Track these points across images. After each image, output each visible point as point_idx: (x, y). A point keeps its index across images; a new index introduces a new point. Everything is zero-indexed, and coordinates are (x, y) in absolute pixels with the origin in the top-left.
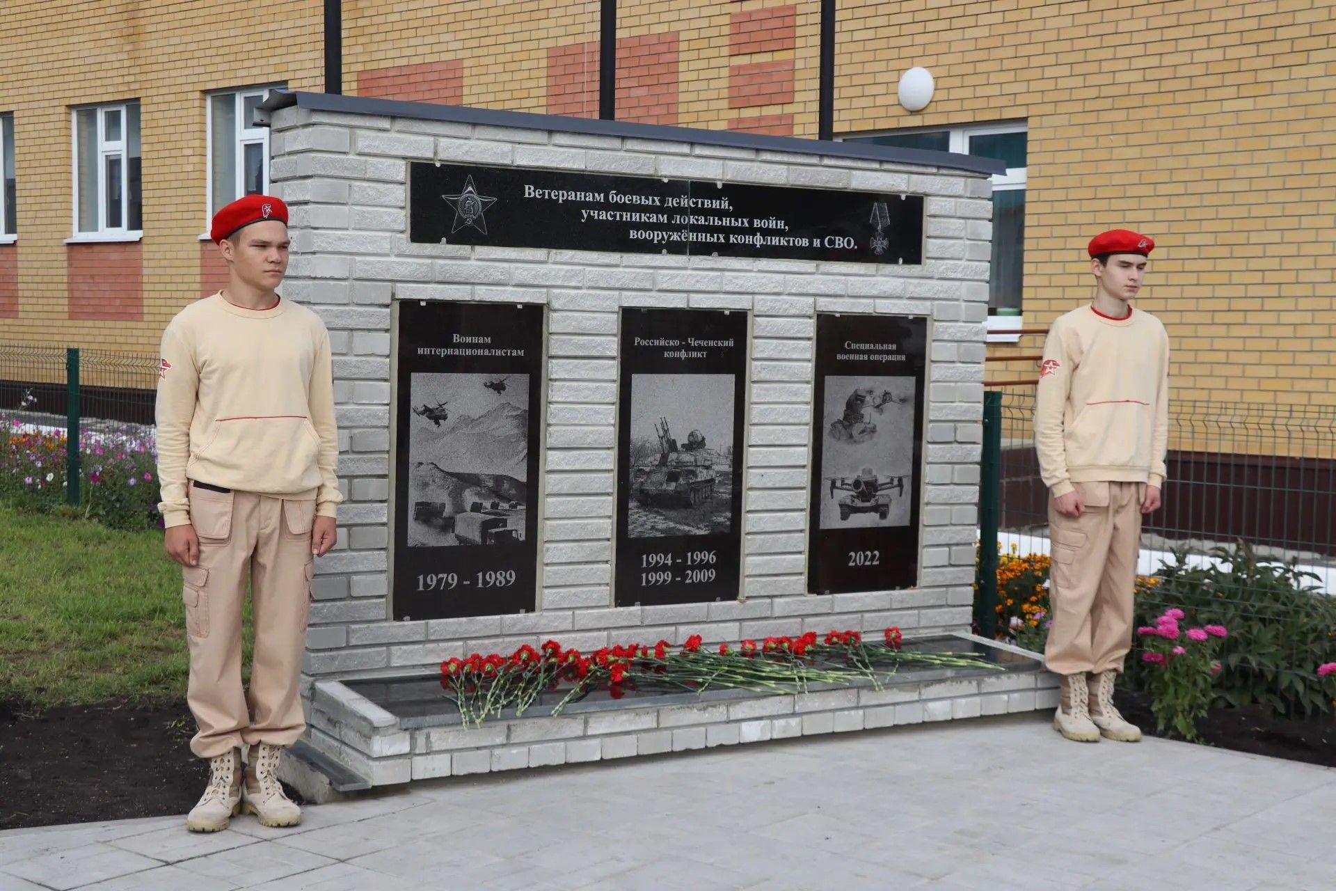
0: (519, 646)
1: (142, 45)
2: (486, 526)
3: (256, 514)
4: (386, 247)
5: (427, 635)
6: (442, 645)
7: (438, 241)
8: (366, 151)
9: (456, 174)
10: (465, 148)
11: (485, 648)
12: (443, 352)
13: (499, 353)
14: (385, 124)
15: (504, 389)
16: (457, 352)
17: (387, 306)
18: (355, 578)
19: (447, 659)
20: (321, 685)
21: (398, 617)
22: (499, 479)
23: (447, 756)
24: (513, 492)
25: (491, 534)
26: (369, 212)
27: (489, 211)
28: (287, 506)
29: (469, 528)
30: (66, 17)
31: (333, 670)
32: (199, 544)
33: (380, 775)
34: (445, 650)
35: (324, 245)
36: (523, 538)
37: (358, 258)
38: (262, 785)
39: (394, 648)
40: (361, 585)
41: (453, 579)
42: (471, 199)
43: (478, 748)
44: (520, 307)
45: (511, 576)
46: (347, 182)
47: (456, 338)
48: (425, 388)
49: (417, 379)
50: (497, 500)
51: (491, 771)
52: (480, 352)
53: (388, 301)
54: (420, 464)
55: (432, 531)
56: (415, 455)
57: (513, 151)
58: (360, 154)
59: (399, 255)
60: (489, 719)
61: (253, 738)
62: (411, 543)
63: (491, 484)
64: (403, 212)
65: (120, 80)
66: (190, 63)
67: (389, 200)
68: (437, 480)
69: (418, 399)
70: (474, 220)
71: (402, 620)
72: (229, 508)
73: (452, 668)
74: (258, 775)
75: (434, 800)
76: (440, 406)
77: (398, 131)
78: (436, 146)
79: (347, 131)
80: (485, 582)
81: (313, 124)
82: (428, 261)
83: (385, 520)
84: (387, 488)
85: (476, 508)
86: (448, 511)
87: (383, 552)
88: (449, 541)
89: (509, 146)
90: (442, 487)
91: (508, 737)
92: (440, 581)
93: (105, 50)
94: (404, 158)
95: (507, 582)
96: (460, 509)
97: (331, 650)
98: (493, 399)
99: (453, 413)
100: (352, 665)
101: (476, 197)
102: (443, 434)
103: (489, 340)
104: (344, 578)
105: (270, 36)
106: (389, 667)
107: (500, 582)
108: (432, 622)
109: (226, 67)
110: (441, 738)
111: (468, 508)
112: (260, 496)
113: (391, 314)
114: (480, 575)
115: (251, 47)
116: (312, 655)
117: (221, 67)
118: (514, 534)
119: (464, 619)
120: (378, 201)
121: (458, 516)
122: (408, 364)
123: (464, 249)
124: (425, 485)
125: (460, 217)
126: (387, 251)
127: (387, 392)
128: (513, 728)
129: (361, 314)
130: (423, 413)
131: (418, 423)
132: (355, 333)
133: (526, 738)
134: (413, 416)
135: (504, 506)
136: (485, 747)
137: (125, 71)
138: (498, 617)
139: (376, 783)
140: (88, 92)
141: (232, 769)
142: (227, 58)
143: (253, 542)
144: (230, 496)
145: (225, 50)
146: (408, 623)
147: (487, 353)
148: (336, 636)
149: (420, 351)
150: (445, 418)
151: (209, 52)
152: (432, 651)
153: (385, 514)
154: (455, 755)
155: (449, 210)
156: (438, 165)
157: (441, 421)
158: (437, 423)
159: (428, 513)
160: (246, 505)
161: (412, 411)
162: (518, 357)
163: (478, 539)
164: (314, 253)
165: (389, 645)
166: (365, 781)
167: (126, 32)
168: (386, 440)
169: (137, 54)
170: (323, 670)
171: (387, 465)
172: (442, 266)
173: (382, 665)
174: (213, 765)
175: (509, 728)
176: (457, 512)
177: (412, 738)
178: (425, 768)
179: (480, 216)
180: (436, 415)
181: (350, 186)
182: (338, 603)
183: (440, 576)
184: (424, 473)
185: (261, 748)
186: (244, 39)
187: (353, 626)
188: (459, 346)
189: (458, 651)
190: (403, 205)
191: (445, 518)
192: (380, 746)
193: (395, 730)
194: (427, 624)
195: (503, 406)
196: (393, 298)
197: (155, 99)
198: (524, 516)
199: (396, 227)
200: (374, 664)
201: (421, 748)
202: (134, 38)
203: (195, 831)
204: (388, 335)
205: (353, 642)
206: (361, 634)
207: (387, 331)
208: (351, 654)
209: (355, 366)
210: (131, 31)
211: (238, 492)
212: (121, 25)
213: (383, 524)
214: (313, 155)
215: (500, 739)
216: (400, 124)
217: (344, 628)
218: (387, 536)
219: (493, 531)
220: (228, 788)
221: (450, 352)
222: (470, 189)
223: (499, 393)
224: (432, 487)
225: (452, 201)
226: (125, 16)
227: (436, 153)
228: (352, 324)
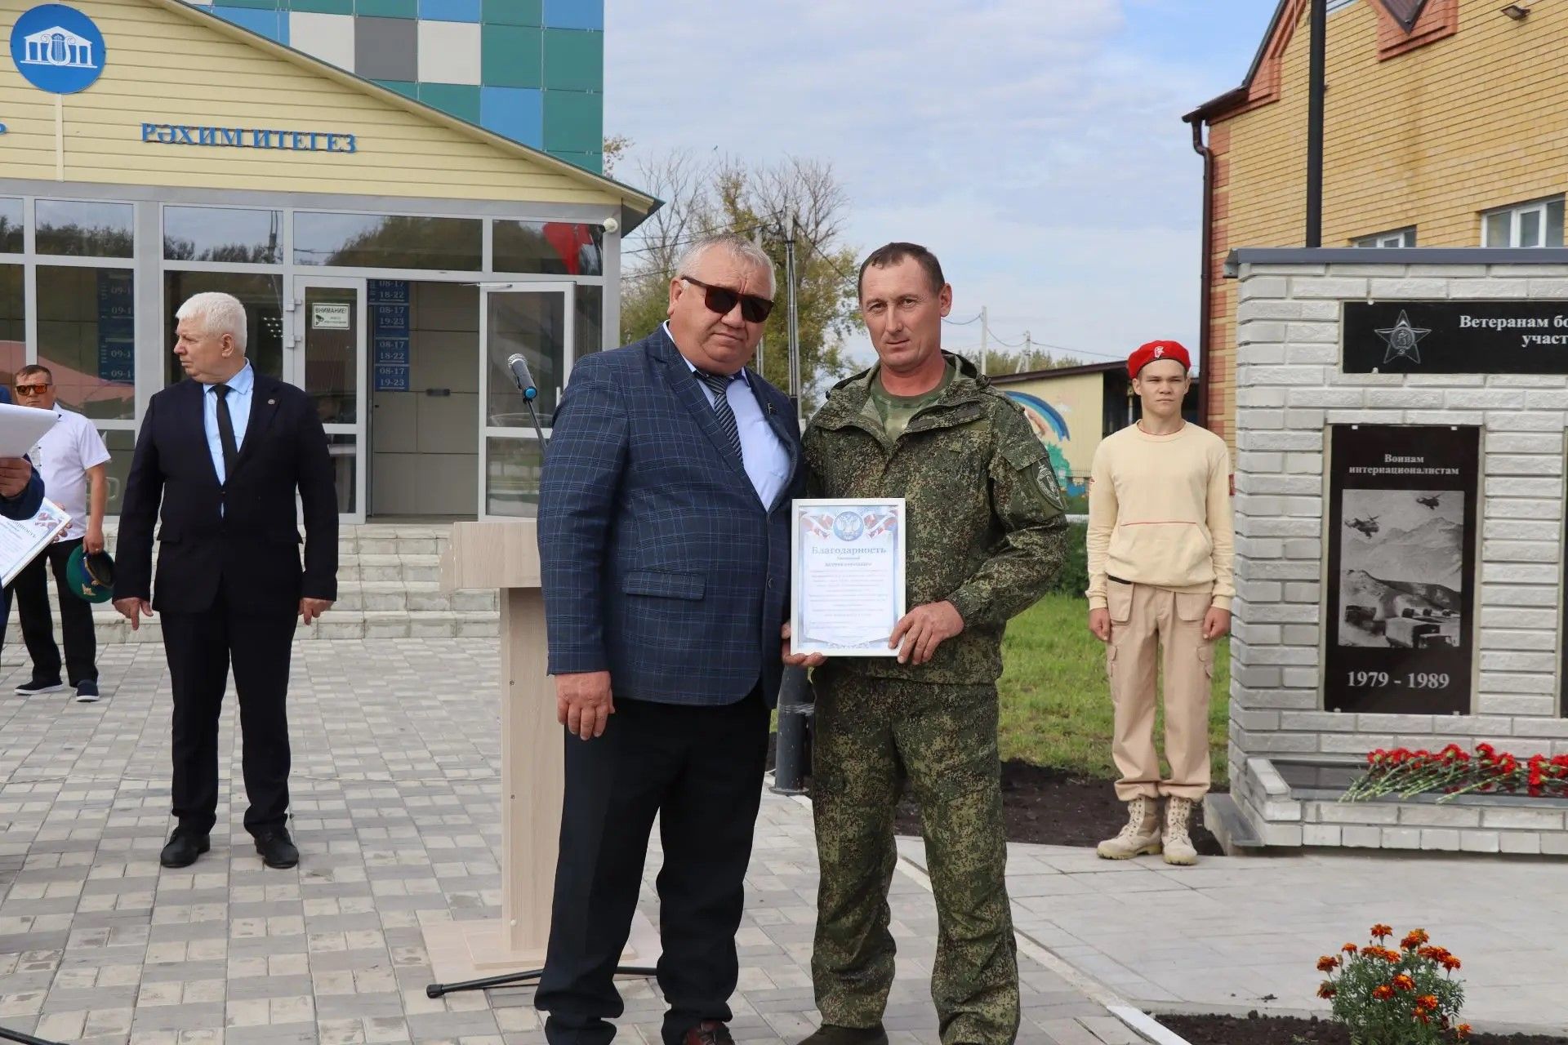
0: (1446, 745)
1: (1422, 170)
2: (1417, 631)
3: (1153, 602)
4: (1319, 378)
5: (1356, 726)
6: (1372, 737)
7: (1370, 371)
8: (1301, 295)
9: (1388, 311)
10: (1399, 286)
11: (1412, 744)
12: (1374, 471)
13: (1431, 471)
14: (1320, 270)
15: (1437, 504)
16: (1388, 471)
17: (1319, 430)
18: (1287, 670)
19: (1374, 751)
20: (1251, 762)
21: (1329, 707)
22: (1432, 589)
23: (1337, 828)
24: (1447, 600)
25: (1423, 639)
26: (1304, 349)
27: (1422, 342)
28: (1179, 597)
29: (1400, 632)
30: (1352, 151)
31: (1266, 749)
32: (1111, 625)
33: (1271, 836)
34: (1376, 741)
35: (1260, 379)
36: (1457, 644)
37: (1292, 389)
38: (1170, 830)
39: (1324, 736)
40: (1292, 676)
41: (1384, 678)
42: (1404, 333)
43: (1369, 825)
44: (1454, 428)
45: (1444, 679)
46: (1285, 323)
47: (1388, 458)
48: (1356, 503)
49: (1348, 495)
50: (1429, 608)
51: (1381, 847)
52: (1412, 471)
53: (1321, 426)
54: (1351, 571)
55: (1363, 632)
56: (1345, 564)
57: (1448, 286)
58: (1295, 299)
59: (1332, 385)
60: (1374, 799)
61: (1164, 791)
62: (1342, 642)
63: (1423, 592)
64: (1337, 346)
65: (1398, 208)
66: (1468, 184)
67: (1322, 337)
68: (1368, 586)
69: (1349, 514)
70: (1407, 351)
71: (1332, 711)
72: (1129, 597)
73: (1377, 757)
74: (1170, 822)
75: (1320, 864)
76: (1372, 519)
77: (1333, 276)
78: (1369, 286)
79: (1283, 279)
80: (1417, 683)
81: (1254, 276)
82: (1361, 389)
83: (1316, 620)
84: (1320, 592)
85: (1408, 614)
86: (1379, 615)
87: (1313, 649)
88: (1380, 642)
89: (1444, 281)
90: (1373, 593)
91: (1398, 818)
92: (1370, 679)
93: (1387, 180)
94: (1338, 299)
95: (1440, 684)
96: (1391, 614)
97: (1265, 731)
98: (1425, 513)
99: (1385, 525)
100: (1284, 747)
101: (1409, 329)
102: (1374, 546)
103: (1421, 460)
104: (1276, 669)
105: (1549, 146)
106: (1319, 753)
107: (1433, 685)
108: (1361, 715)
109: (1502, 184)
110: (1328, 811)
111: (1400, 613)
112: (1156, 588)
113: (1323, 437)
114: (1412, 676)
115: (1528, 160)
116: (1246, 734)
117: (1497, 185)
118: (1447, 640)
119: (1395, 716)
120: (1313, 339)
121: (1390, 621)
122: (1340, 481)
123: (1397, 378)
124: (1356, 591)
125: (1392, 348)
126: (1321, 382)
127: (1319, 506)
128: (1403, 811)
129: (1294, 438)
130: (1354, 526)
131: (1348, 534)
132: (1289, 454)
133: (1417, 822)
134: (1344, 527)
135: (1437, 613)
136: (1376, 825)
137: (1404, 199)
138: (1430, 716)
139: (1269, 843)
140: (1370, 223)
141: (1143, 812)
142: (1504, 175)
143: (1152, 625)
144: (1131, 586)
145: (1502, 167)
146: (1338, 714)
147: (1419, 471)
148: (1269, 720)
149: (1352, 470)
150: (1376, 530)
151: (1486, 171)
152: (1360, 742)
153: (1317, 614)
154: (1345, 828)
155: (1382, 343)
156: (1371, 303)
157: (1372, 534)
158: (1368, 535)
159: (1358, 616)
160: (1144, 595)
161: (1343, 523)
162: (1453, 476)
163: (1410, 643)
164: (1252, 386)
165: (1319, 732)
166: (1259, 839)
167: (1406, 159)
168: (1318, 549)
169: (1415, 180)
170: (1256, 748)
171: (1321, 571)
172: (1374, 394)
173: (1313, 749)
174: (1130, 808)
175: (1399, 810)
176: (1388, 617)
177: (1303, 807)
178: (1314, 836)
179: (1413, 347)
180: (1367, 528)
181: (1286, 326)
182: (1271, 691)
183: (1371, 674)
184: (1354, 580)
185: (1172, 800)
186: (1522, 153)
187: (1285, 713)
188: (1392, 465)
189: (1388, 744)
190: (1336, 340)
191: (1376, 622)
192: (1272, 810)
193: (1285, 799)
194: (1357, 717)
195: (1436, 521)
196: (1326, 423)
197: (1432, 225)
198: (1458, 623)
199: (1329, 360)
200: (1302, 748)
201: (1311, 815)
202: (1413, 165)
203: (1103, 857)
204: (1320, 456)
205: (1284, 727)
206: (1291, 720)
207: (1319, 452)
208: (1284, 738)
209: (1288, 483)
210: (1412, 157)
211: (1136, 584)
212: (1402, 152)
213: (1315, 624)
214: (1252, 301)
215: (1391, 820)
216: (1333, 270)
217: (1276, 713)
218: (1319, 635)
219: (1426, 636)
220: (1138, 828)
221: (1381, 470)
222: (1403, 322)
223: (1432, 508)
224: (1364, 593)
225: (1383, 335)
226: (1407, 143)
227: (1369, 293)
228: (1287, 447)
